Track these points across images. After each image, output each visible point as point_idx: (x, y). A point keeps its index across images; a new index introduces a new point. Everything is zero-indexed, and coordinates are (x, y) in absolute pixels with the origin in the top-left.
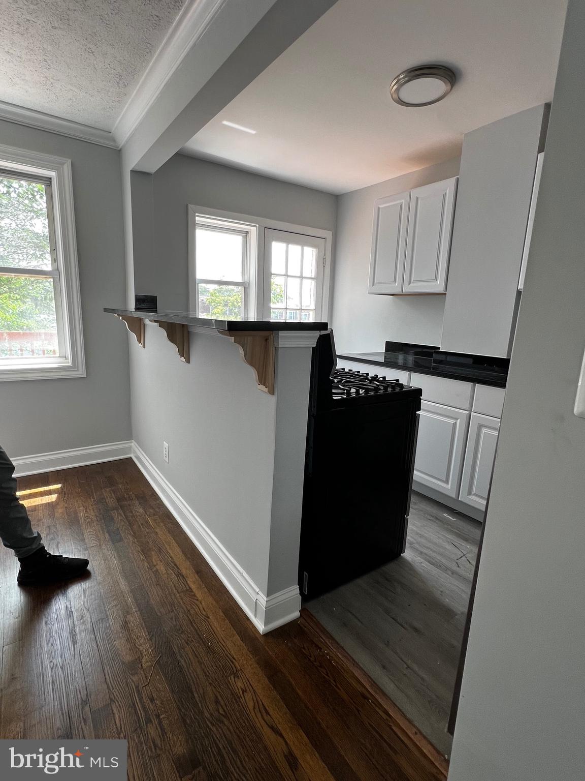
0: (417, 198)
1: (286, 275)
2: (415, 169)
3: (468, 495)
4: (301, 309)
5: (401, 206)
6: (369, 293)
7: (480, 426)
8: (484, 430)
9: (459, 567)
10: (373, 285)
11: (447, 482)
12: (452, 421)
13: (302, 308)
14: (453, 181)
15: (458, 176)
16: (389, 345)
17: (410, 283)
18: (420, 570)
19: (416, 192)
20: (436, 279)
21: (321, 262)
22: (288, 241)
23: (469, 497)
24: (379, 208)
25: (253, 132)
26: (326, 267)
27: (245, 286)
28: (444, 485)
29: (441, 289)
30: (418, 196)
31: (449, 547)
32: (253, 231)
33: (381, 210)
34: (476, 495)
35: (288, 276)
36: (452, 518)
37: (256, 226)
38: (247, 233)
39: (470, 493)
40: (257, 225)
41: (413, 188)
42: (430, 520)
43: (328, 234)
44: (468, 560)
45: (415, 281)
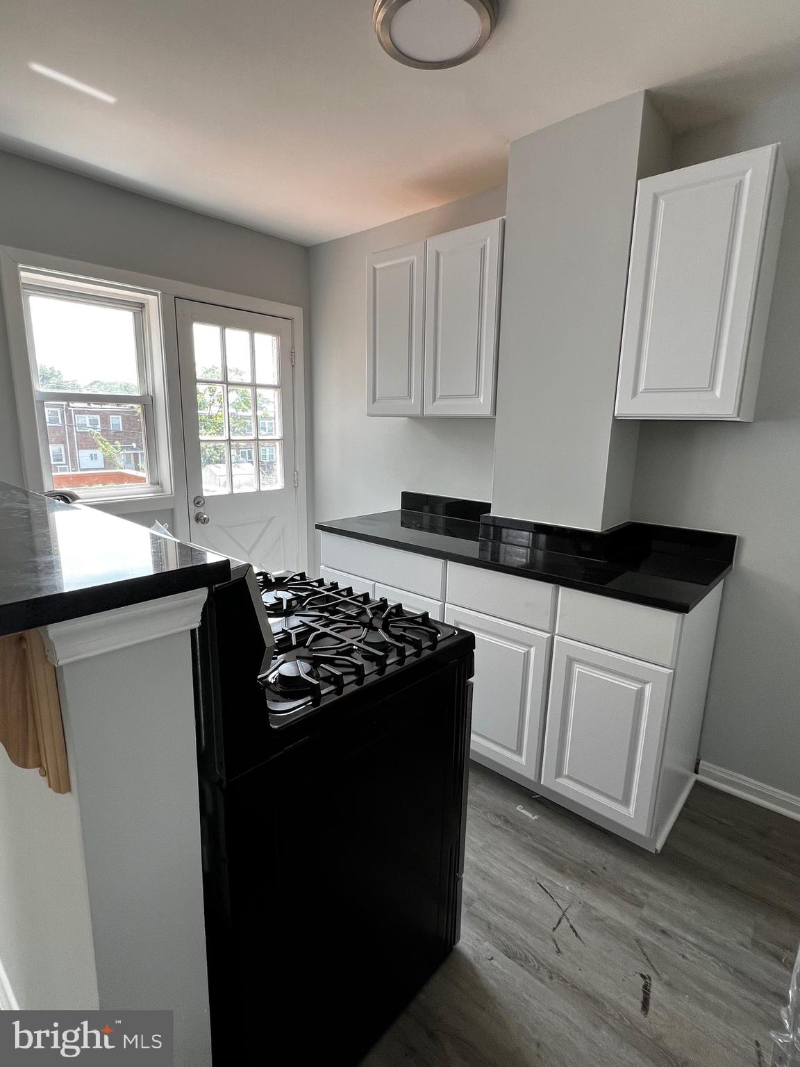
0: (438, 254)
1: (226, 382)
2: (430, 205)
3: (556, 778)
4: (257, 440)
5: (412, 267)
6: (367, 415)
7: (570, 661)
8: (578, 669)
9: (559, 952)
10: (374, 401)
11: (519, 751)
12: (523, 650)
13: (260, 438)
14: (496, 224)
15: (504, 217)
16: (407, 497)
17: (434, 400)
18: (492, 982)
19: (435, 243)
20: (477, 393)
21: (286, 358)
22: (224, 324)
23: (559, 780)
24: (374, 268)
25: (110, 99)
26: (296, 367)
27: (147, 402)
28: (515, 758)
29: (486, 411)
30: (438, 250)
31: (535, 896)
32: (153, 303)
33: (378, 272)
34: (569, 777)
35: (228, 384)
36: (530, 815)
37: (156, 294)
38: (142, 306)
39: (559, 773)
40: (159, 293)
41: (428, 237)
42: (495, 826)
43: (296, 312)
44: (571, 927)
45: (443, 397)
